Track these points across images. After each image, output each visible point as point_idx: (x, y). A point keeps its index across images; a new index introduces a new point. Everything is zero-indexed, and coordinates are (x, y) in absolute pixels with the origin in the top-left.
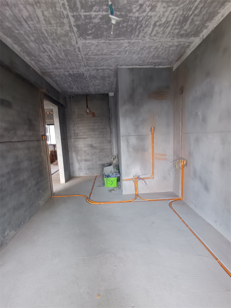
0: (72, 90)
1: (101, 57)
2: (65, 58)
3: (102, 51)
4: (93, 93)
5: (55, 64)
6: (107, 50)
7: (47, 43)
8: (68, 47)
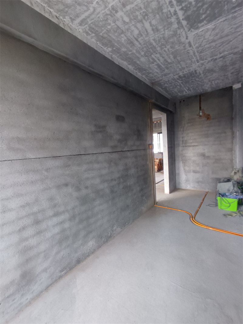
0: (183, 94)
1: (220, 41)
2: (174, 60)
3: (222, 33)
4: (209, 90)
5: (164, 70)
6: (230, 28)
7: (155, 52)
8: (177, 47)
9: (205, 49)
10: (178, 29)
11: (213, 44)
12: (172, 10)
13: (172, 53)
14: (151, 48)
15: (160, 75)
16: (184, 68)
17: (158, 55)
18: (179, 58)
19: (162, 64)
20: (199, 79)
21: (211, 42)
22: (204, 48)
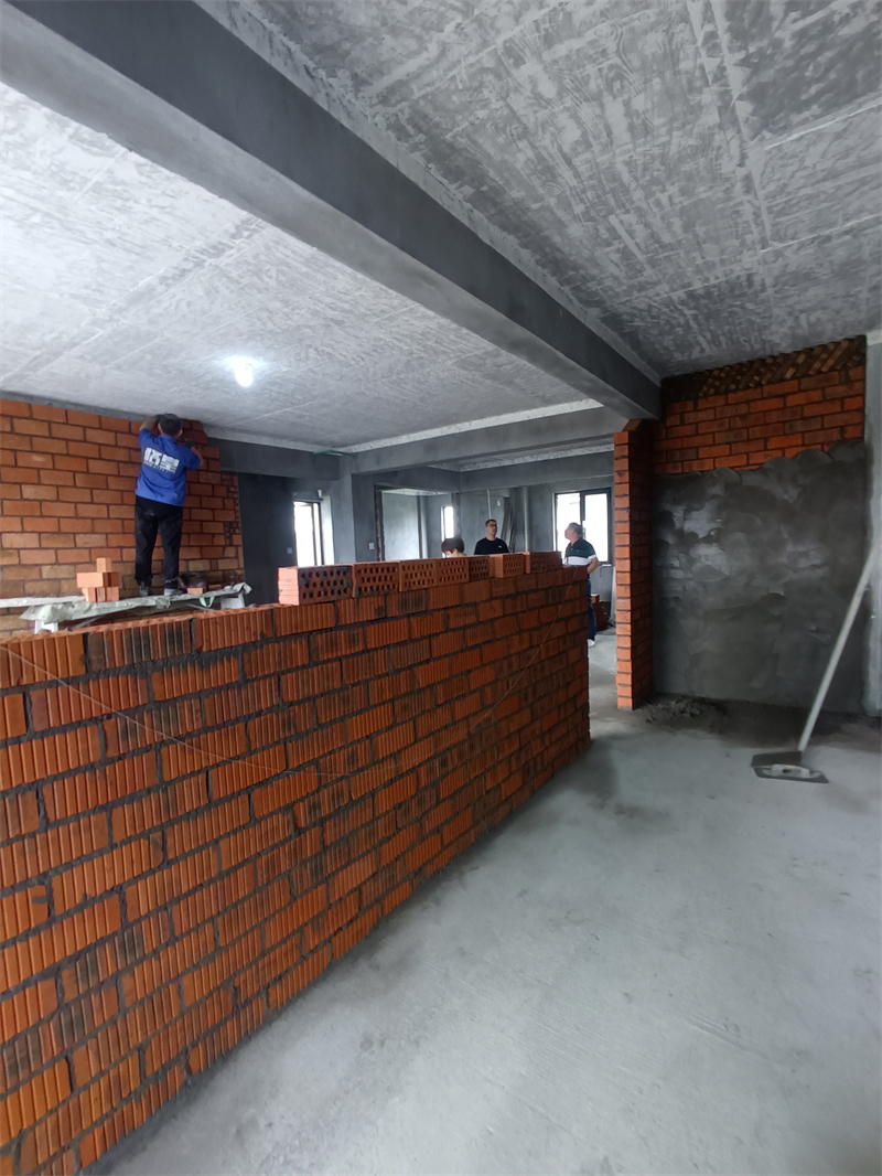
0: (690, 354)
3: (866, 148)
5: (641, 271)
7: (624, 206)
8: (702, 192)
9: (797, 203)
10: (716, 130)
11: (828, 186)
12: (711, 64)
13: (682, 212)
14: (612, 191)
15: (625, 287)
16: (710, 266)
17: (631, 218)
18: (700, 230)
19: (639, 249)
20: (757, 304)
21: (825, 179)
22: (792, 199)
